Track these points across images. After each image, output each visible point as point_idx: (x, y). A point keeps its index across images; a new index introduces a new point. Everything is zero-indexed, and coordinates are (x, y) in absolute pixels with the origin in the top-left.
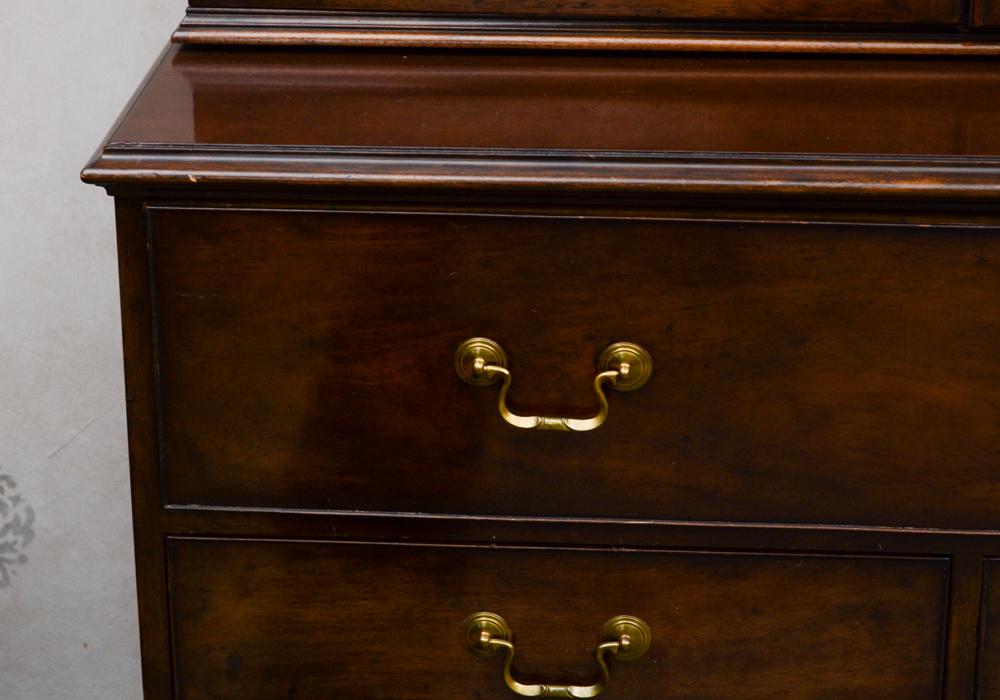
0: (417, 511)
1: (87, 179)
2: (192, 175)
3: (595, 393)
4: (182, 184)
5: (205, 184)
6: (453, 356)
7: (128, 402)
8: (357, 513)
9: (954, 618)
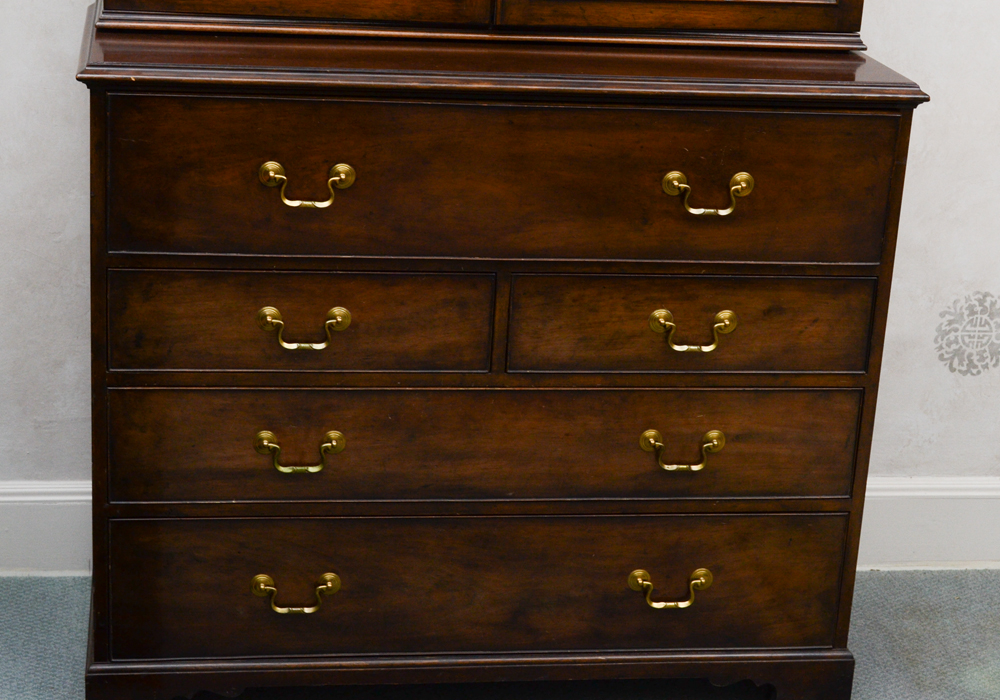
0: (237, 253)
1: (79, 79)
2: (133, 78)
3: (329, 189)
4: (127, 82)
5: (139, 82)
6: (259, 172)
7: (91, 197)
8: (207, 254)
9: (497, 304)
